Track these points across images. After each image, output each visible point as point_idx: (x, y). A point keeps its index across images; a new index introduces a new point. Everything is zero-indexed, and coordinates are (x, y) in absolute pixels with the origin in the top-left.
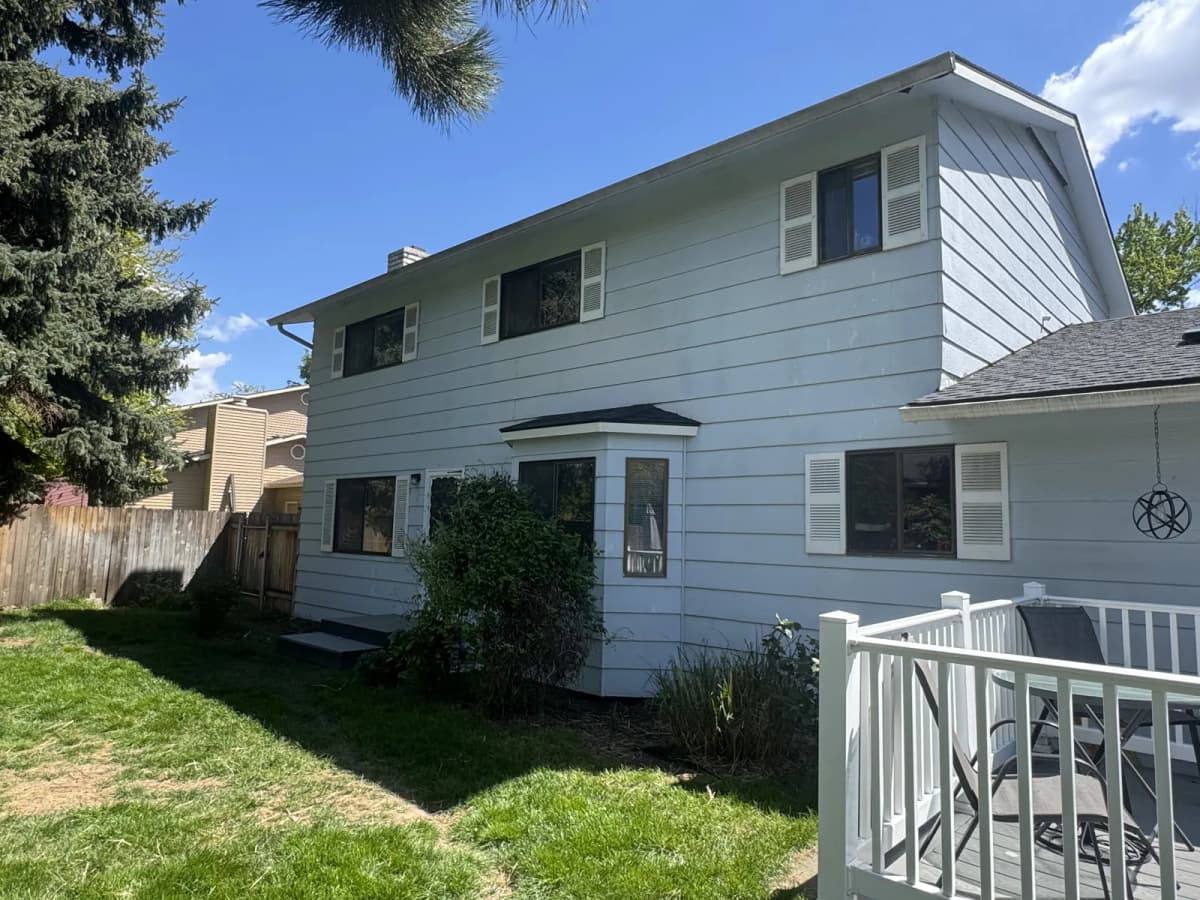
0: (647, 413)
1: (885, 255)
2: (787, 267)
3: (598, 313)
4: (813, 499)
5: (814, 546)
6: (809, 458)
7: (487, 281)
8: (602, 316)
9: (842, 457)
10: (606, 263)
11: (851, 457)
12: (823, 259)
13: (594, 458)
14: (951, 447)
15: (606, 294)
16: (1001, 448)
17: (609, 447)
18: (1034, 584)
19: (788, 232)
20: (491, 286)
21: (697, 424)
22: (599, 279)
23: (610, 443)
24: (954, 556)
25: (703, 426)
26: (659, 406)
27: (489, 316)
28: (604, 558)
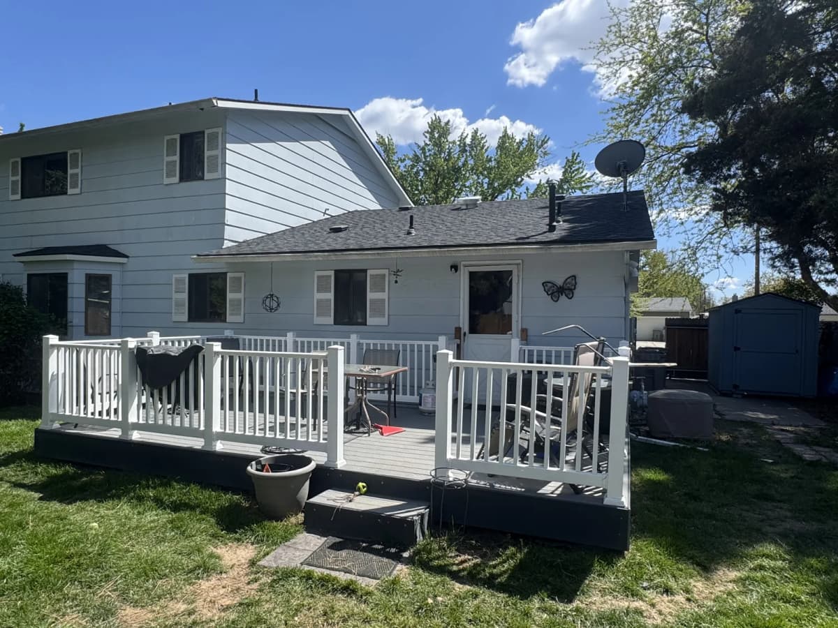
0: (102, 250)
1: (206, 182)
2: (166, 181)
3: (77, 191)
4: (175, 296)
5: (175, 318)
6: (174, 276)
7: (12, 160)
8: (79, 192)
9: (187, 276)
10: (82, 161)
11: (191, 276)
12: (182, 179)
13: (67, 274)
14: (226, 273)
15: (81, 181)
16: (242, 275)
17: (75, 267)
18: (228, 331)
19: (167, 162)
20: (15, 164)
21: (127, 257)
22: (78, 171)
23: (76, 266)
24: (225, 321)
25: (130, 258)
26: (109, 246)
27: (14, 183)
28: (73, 326)
